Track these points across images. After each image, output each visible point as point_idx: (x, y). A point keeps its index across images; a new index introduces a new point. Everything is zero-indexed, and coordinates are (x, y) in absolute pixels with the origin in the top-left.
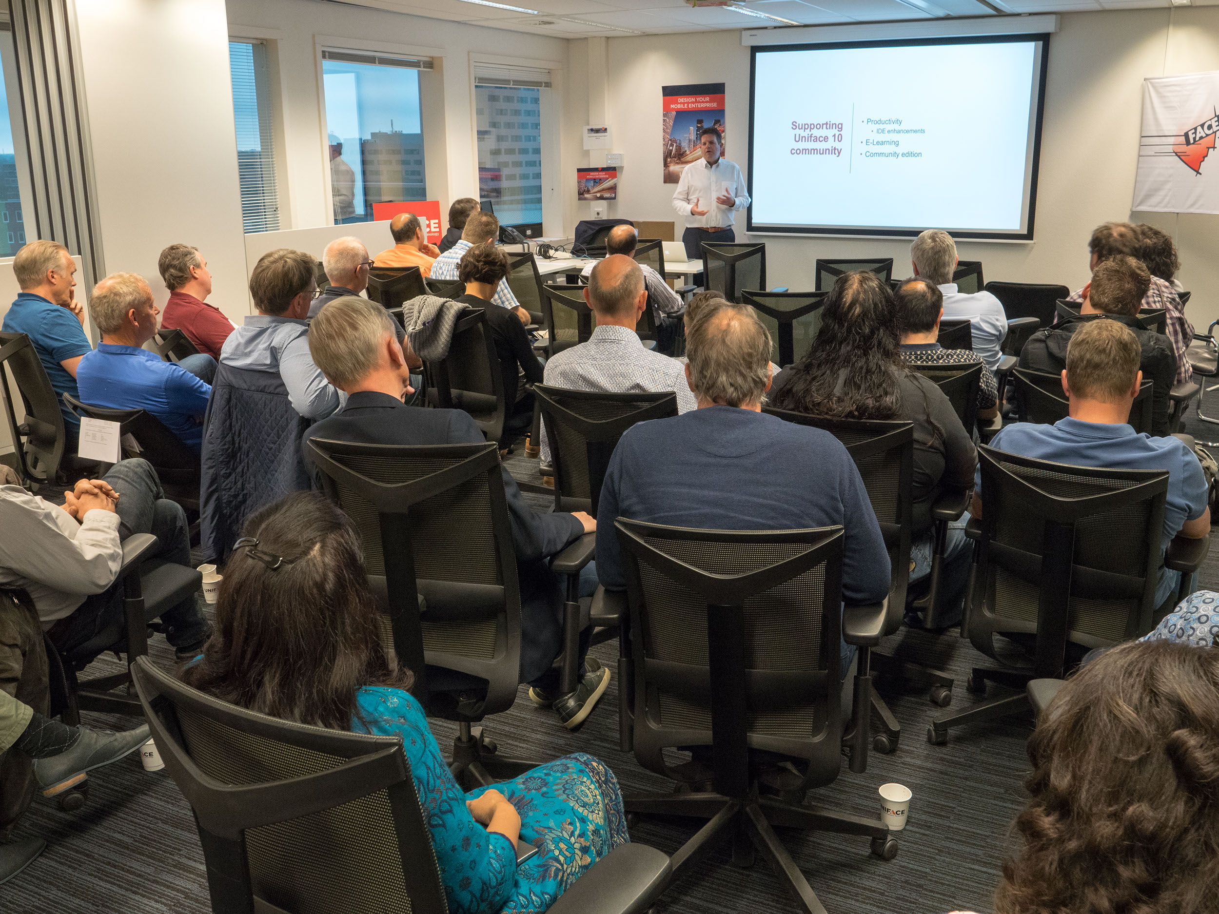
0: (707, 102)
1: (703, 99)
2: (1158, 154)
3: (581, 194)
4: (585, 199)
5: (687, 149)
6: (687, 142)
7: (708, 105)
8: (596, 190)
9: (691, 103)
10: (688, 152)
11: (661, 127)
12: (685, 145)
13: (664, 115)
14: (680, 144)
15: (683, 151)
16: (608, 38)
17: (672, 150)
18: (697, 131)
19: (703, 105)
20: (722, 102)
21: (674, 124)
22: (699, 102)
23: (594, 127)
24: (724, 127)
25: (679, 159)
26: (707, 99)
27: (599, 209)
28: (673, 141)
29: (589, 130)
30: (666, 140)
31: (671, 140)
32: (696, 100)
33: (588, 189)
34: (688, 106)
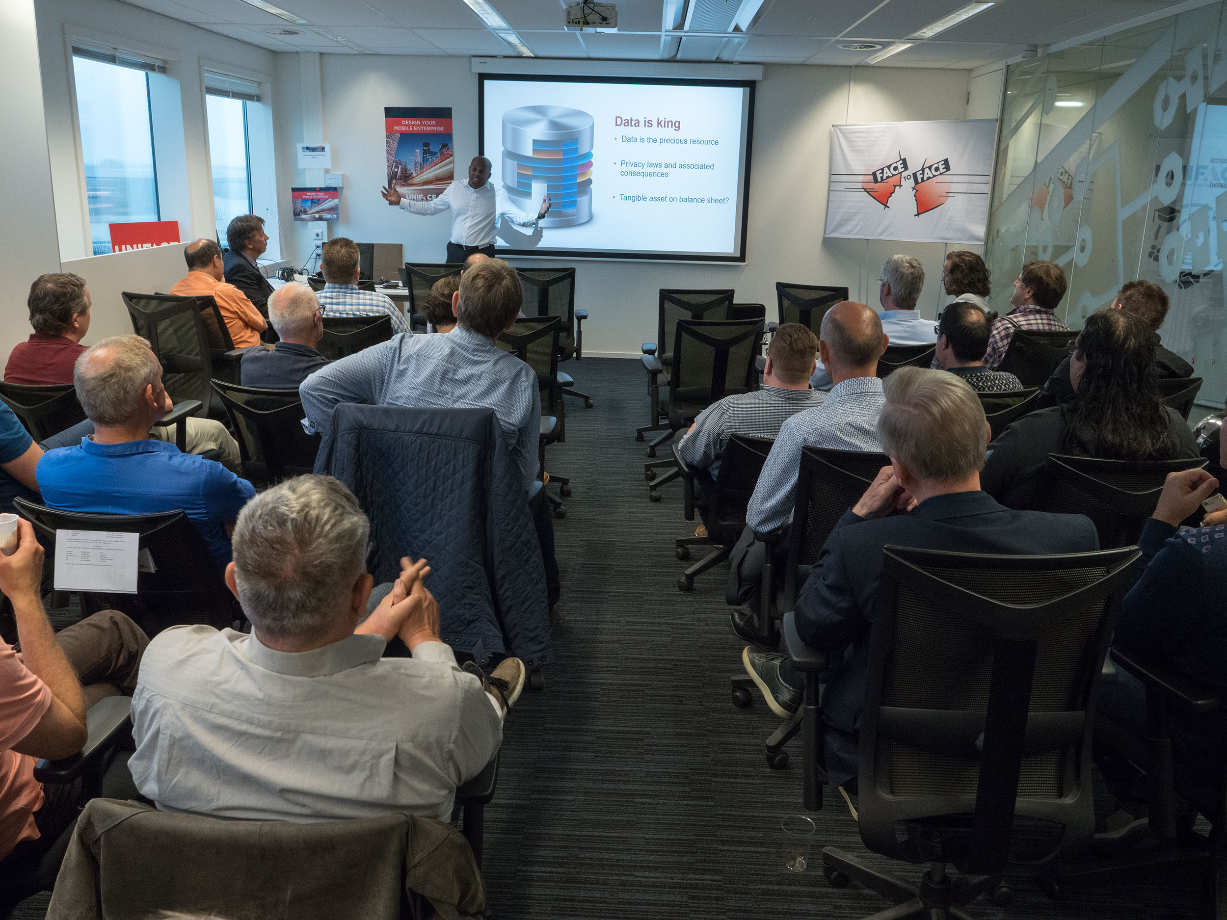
0: (433, 126)
1: (429, 122)
2: (848, 190)
3: (296, 214)
4: (302, 220)
5: (413, 171)
6: (413, 164)
7: (435, 128)
8: (314, 210)
9: (416, 126)
10: (414, 175)
11: (385, 148)
12: (411, 168)
13: (387, 137)
14: (405, 166)
15: (409, 173)
16: (321, 54)
17: (397, 172)
18: (424, 153)
19: (429, 128)
20: (449, 127)
21: (398, 146)
22: (425, 125)
23: (310, 146)
24: (452, 151)
25: (405, 181)
26: (434, 122)
27: (319, 231)
28: (398, 163)
29: (303, 148)
30: (391, 162)
31: (395, 162)
32: (421, 123)
33: (305, 209)
34: (413, 128)
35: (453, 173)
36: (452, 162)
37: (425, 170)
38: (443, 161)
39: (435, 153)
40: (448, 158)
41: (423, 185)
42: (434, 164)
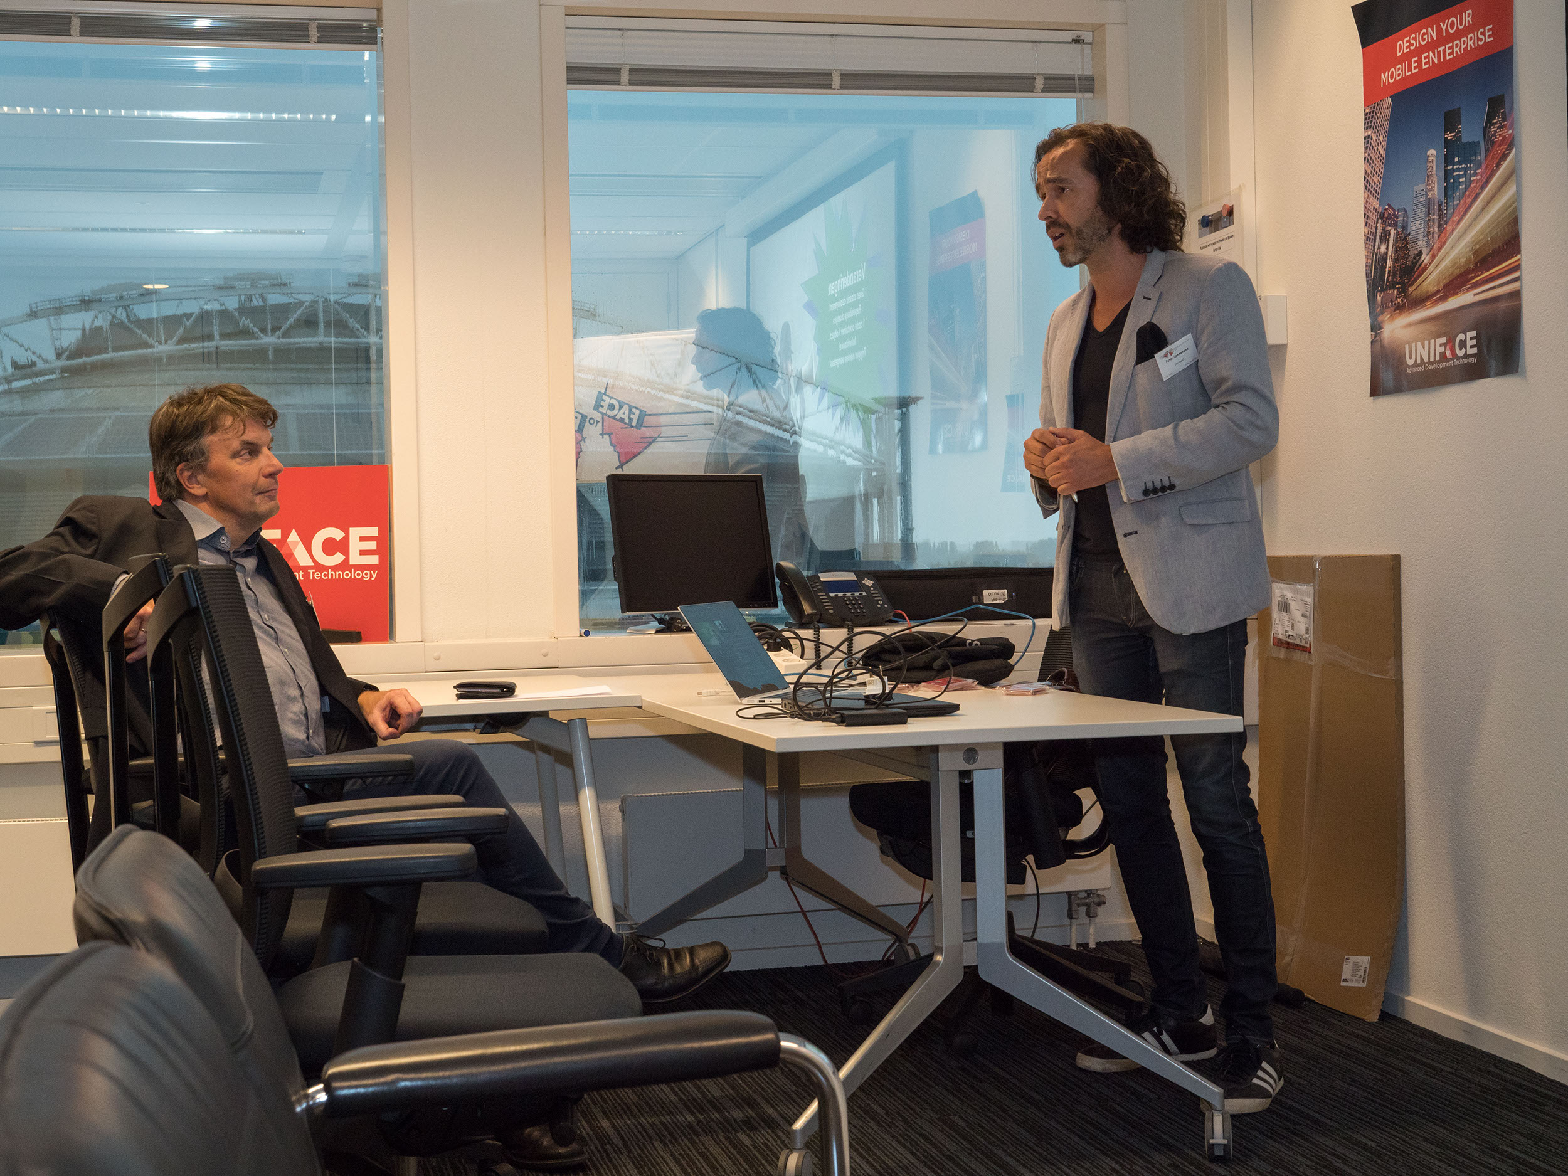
0: (1466, 31)
1: (1456, 22)
5: (1422, 244)
6: (1422, 213)
7: (1471, 41)
9: (1427, 48)
10: (1426, 258)
11: (1361, 169)
12: (1416, 227)
13: (1367, 121)
14: (1405, 227)
15: (1413, 252)
17: (1384, 258)
18: (1448, 160)
19: (1458, 47)
20: (1505, 20)
21: (1387, 150)
22: (1451, 38)
23: (1210, 211)
24: (1512, 126)
25: (1404, 291)
26: (1468, 16)
28: (1387, 217)
29: (1200, 223)
30: (1373, 217)
31: (1382, 216)
32: (1439, 30)
34: (1419, 62)
35: (1517, 221)
36: (1515, 172)
37: (1449, 228)
38: (1492, 172)
39: (1473, 147)
40: (1504, 157)
41: (1444, 298)
42: (1469, 200)
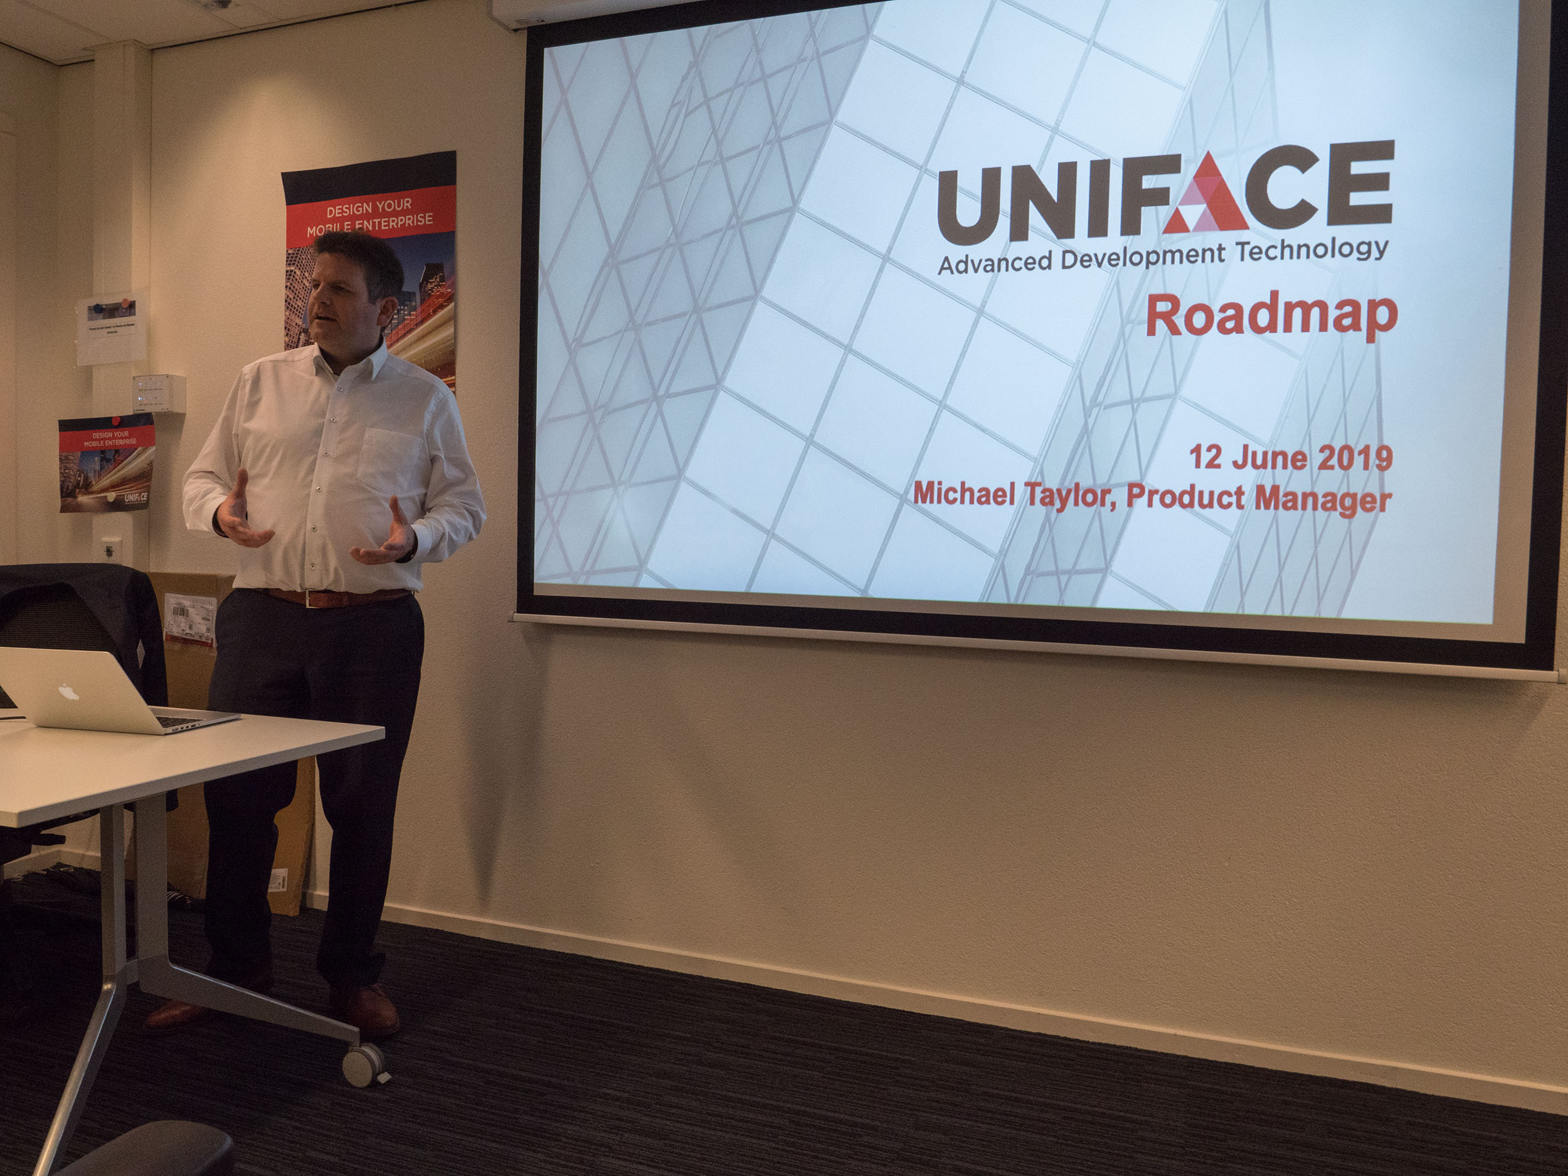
0: (405, 212)
1: (394, 204)
3: (68, 492)
4: (78, 508)
7: (409, 220)
8: (106, 481)
9: (362, 217)
11: (281, 293)
13: (291, 260)
19: (395, 223)
20: (447, 211)
22: (387, 215)
23: (105, 301)
24: (453, 285)
26: (407, 203)
27: (113, 539)
29: (90, 309)
30: (295, 330)
32: (375, 207)
33: (86, 478)
35: (453, 353)
36: (453, 318)
38: (429, 317)
39: (410, 296)
40: (441, 307)
42: (403, 332)
